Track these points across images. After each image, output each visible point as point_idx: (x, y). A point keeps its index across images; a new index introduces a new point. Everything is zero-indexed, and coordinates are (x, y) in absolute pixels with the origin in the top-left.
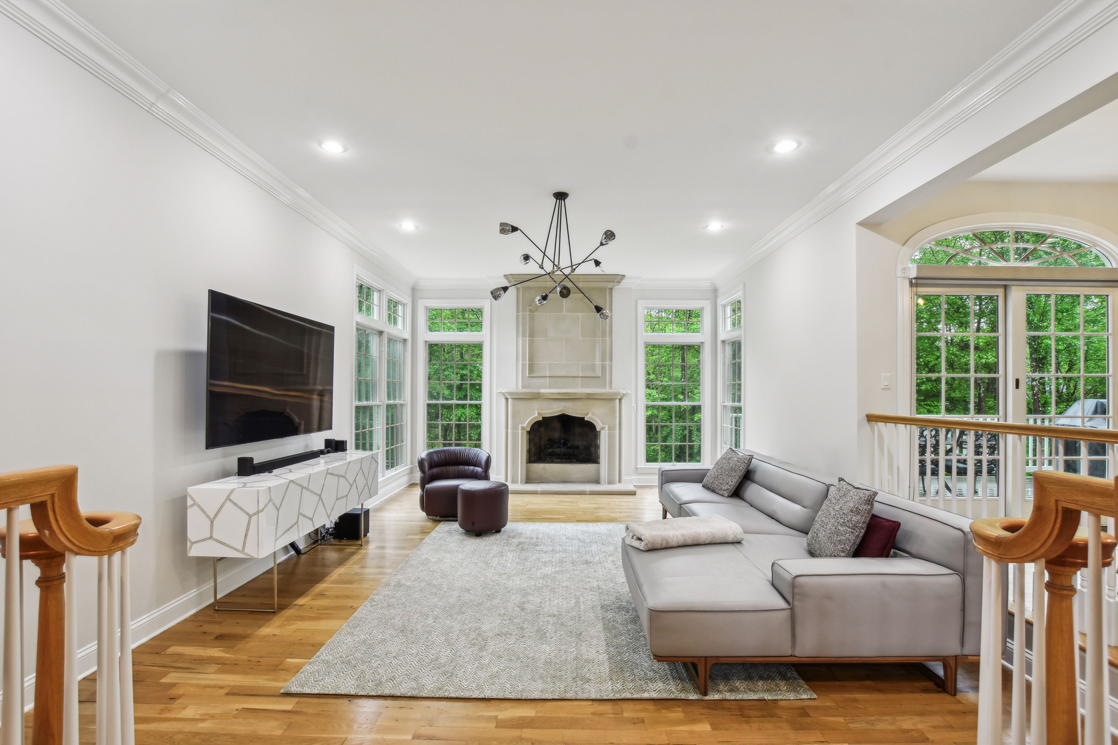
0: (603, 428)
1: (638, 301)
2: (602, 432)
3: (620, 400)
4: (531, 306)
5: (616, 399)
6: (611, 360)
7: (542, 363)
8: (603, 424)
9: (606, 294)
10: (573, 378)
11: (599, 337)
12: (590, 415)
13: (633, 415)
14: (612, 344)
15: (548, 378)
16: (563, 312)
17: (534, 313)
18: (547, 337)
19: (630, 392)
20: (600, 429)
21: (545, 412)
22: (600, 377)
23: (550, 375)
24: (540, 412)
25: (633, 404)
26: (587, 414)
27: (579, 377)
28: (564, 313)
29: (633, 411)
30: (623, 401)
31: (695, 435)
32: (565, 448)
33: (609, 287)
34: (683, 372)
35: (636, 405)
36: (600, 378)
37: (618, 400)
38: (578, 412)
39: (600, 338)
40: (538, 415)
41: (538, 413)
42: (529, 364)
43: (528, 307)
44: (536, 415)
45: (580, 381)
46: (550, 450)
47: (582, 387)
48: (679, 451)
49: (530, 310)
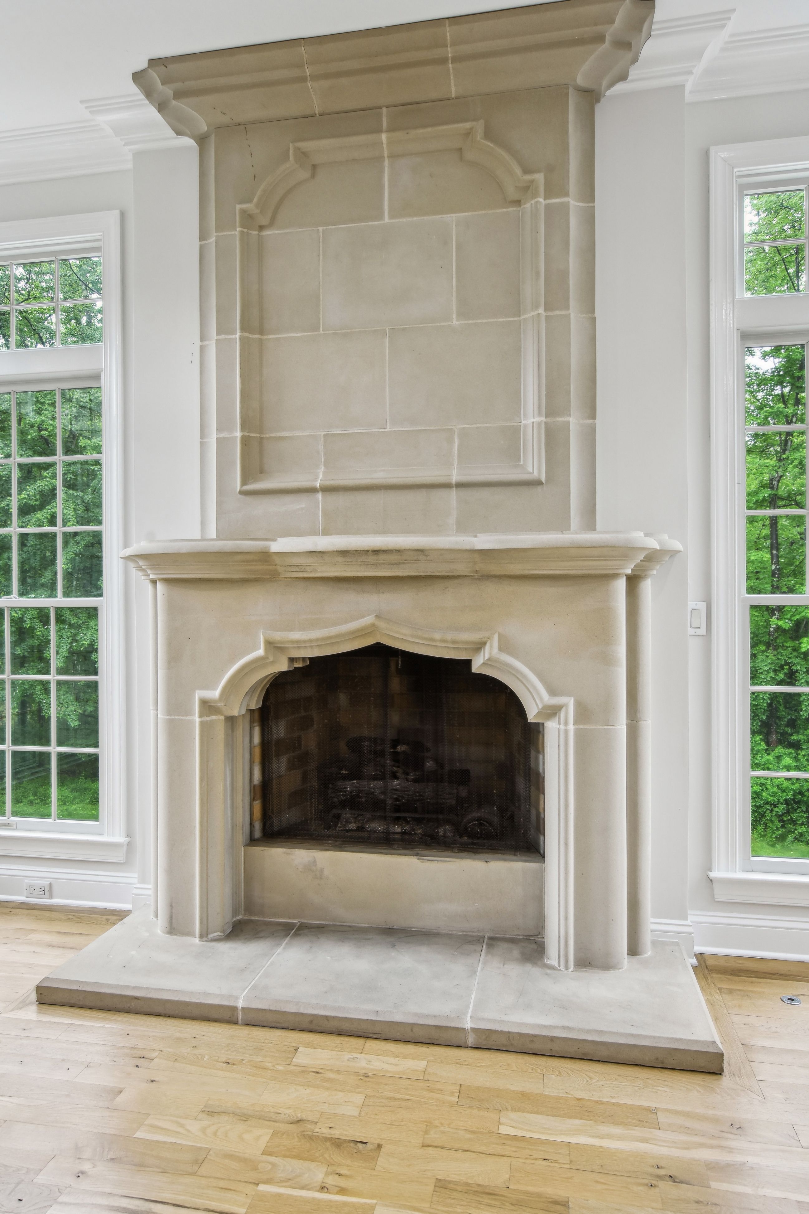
0: (553, 712)
1: (713, 150)
2: (551, 728)
3: (633, 581)
4: (250, 201)
5: (614, 576)
6: (591, 411)
7: (297, 434)
8: (552, 692)
9: (565, 112)
10: (423, 493)
11: (537, 307)
12: (491, 651)
13: (694, 647)
14: (593, 339)
15: (320, 496)
16: (380, 217)
17: (265, 233)
18: (317, 328)
19: (677, 545)
20: (539, 714)
21: (296, 635)
22: (538, 483)
23: (328, 483)
24: (278, 636)
25: (694, 602)
26: (479, 646)
27: (447, 486)
28: (386, 220)
29: (691, 631)
30: (647, 587)
31: (803, 681)
32: (411, 776)
33: (580, 81)
34: (774, 552)
35: (703, 606)
36: (539, 488)
37: (621, 585)
38: (437, 636)
39: (541, 311)
40: (266, 650)
41: (269, 644)
42: (245, 441)
43: (238, 207)
44: (261, 652)
45: (454, 503)
46: (349, 786)
47: (462, 527)
48: (767, 714)
49: (248, 219)
